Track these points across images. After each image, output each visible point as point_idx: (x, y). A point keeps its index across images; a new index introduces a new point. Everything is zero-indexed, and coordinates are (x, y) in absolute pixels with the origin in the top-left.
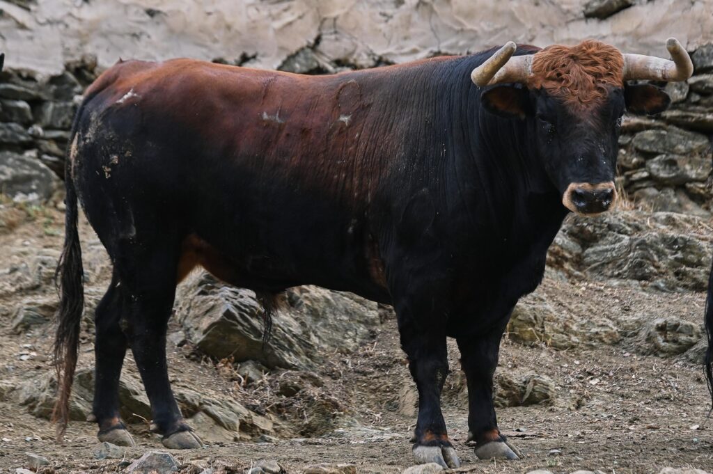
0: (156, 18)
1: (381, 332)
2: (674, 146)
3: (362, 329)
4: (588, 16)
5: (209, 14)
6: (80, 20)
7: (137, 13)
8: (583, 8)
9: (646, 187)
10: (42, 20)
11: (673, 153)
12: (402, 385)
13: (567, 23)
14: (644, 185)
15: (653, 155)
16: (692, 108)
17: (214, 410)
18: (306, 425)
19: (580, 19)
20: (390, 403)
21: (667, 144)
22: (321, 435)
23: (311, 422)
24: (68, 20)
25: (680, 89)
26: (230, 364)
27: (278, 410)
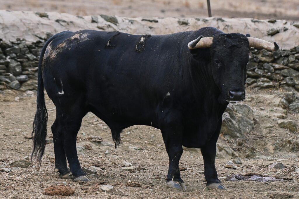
0: (152, 29)
1: (255, 128)
2: (292, 74)
3: (250, 126)
4: (269, 35)
5: (166, 29)
6: (131, 29)
7: (146, 27)
8: (267, 32)
9: (285, 86)
10: (120, 29)
11: (292, 76)
12: (267, 144)
13: (263, 36)
14: (284, 85)
15: (286, 76)
16: (296, 63)
17: (227, 149)
18: (247, 155)
19: (266, 36)
20: (265, 149)
21: (290, 74)
22: (252, 158)
23: (249, 154)
24: (127, 29)
25: (293, 57)
26: (223, 136)
27: (239, 150)
